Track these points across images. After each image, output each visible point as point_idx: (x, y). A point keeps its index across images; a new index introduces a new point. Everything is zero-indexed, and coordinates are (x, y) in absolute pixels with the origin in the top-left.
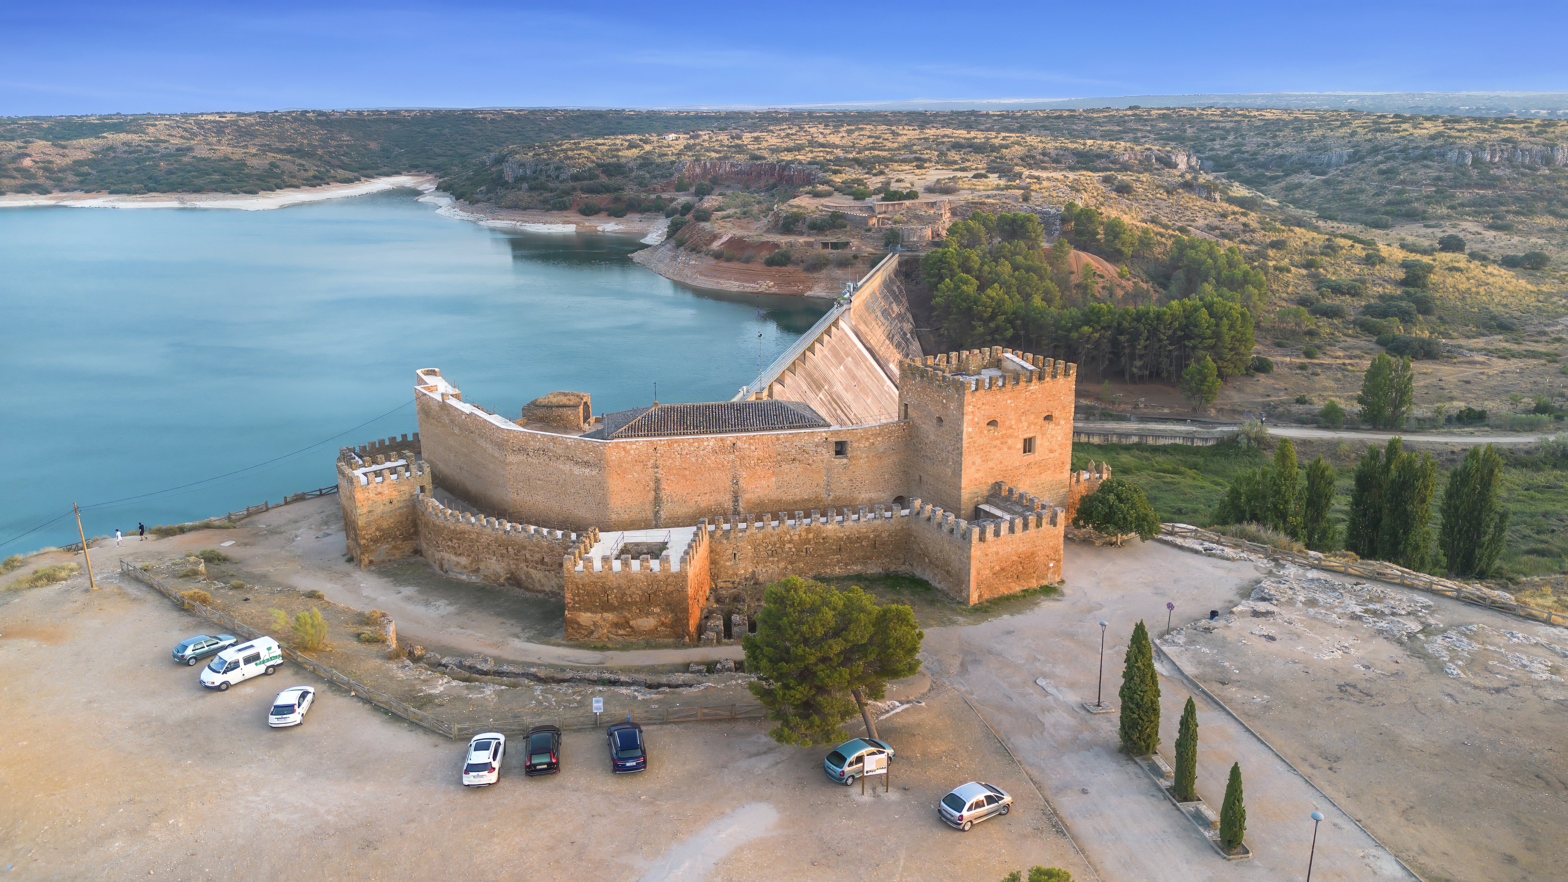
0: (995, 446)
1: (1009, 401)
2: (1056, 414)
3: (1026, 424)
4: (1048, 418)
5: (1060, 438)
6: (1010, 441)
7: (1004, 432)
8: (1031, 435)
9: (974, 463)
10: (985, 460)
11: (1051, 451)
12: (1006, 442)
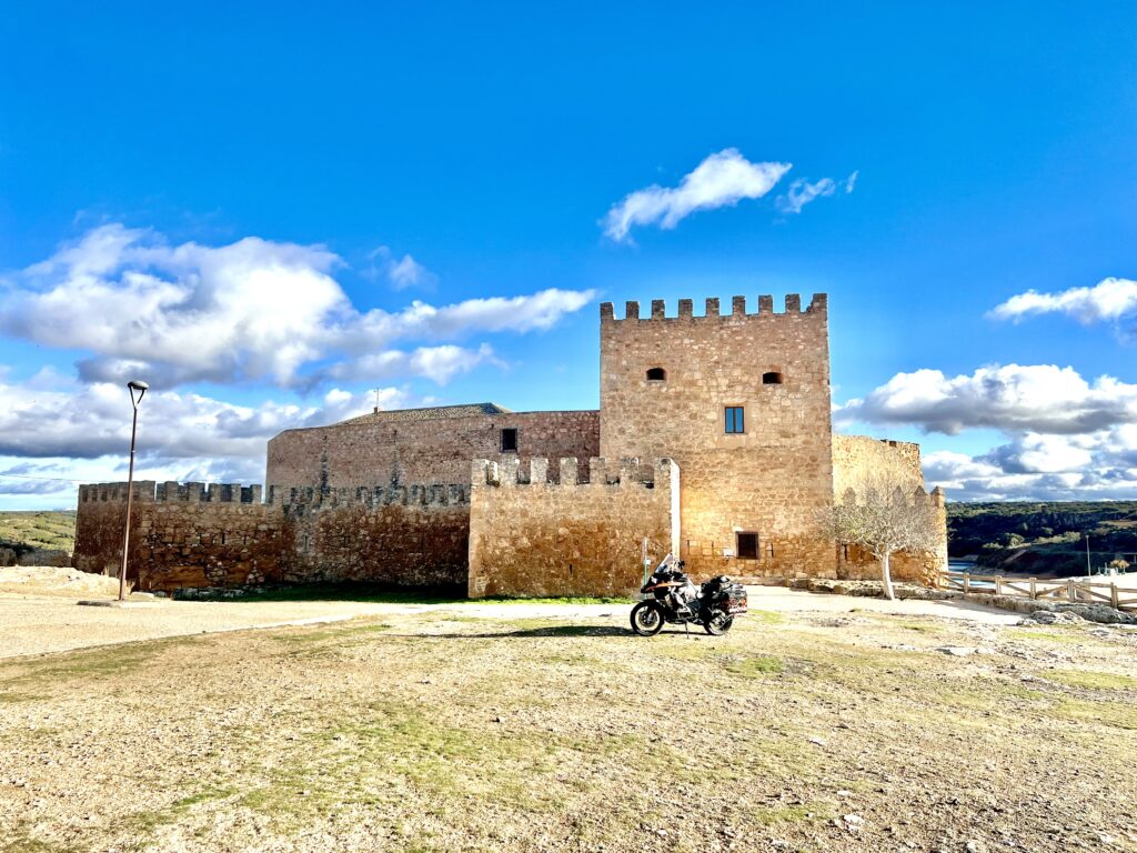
0: (664, 410)
1: (686, 341)
2: (788, 372)
3: (724, 382)
4: (772, 378)
5: (801, 415)
6: (693, 407)
7: (679, 389)
8: (736, 401)
9: (622, 431)
10: (646, 429)
11: (785, 435)
12: (686, 407)
